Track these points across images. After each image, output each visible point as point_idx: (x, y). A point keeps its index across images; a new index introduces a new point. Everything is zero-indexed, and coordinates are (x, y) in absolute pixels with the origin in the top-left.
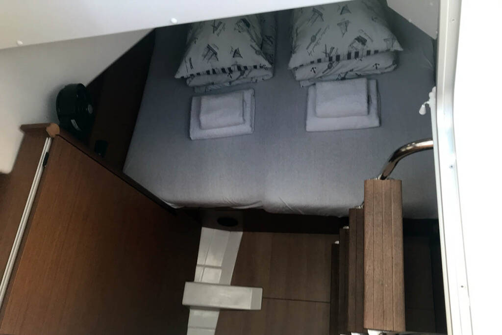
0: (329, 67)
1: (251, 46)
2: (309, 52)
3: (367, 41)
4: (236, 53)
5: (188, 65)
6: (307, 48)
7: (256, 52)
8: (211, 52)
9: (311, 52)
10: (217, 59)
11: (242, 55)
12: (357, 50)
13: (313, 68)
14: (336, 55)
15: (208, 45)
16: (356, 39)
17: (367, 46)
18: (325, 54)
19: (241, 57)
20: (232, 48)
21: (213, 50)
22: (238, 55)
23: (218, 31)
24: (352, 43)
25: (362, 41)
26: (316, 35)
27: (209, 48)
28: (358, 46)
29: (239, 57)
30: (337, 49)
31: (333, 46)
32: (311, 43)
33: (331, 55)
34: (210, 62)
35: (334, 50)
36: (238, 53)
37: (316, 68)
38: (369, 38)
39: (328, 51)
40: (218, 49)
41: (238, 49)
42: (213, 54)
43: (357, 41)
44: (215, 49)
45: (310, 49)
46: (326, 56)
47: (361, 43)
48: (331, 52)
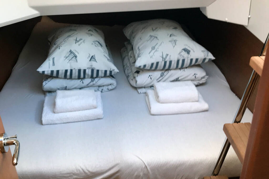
0: (161, 76)
1: (104, 55)
2: (151, 56)
3: (190, 51)
4: (92, 58)
5: (51, 62)
6: (150, 53)
7: (108, 60)
8: (73, 55)
9: (152, 56)
10: (77, 61)
11: (97, 61)
12: (184, 58)
13: (150, 76)
14: (169, 60)
15: (71, 50)
16: (183, 49)
17: (191, 56)
18: (162, 58)
19: (96, 61)
20: (90, 55)
21: (74, 54)
22: (94, 60)
23: (79, 43)
24: (181, 52)
25: (187, 52)
26: (155, 46)
27: (71, 52)
28: (185, 54)
29: (94, 61)
30: (170, 56)
31: (167, 53)
32: (152, 50)
33: (166, 60)
34: (70, 63)
35: (168, 57)
36: (94, 59)
37: (152, 76)
38: (192, 49)
39: (164, 57)
40: (78, 53)
41: (95, 55)
42: (74, 56)
43: (184, 51)
44: (76, 54)
45: (152, 54)
46: (163, 60)
47: (186, 52)
48: (166, 57)
